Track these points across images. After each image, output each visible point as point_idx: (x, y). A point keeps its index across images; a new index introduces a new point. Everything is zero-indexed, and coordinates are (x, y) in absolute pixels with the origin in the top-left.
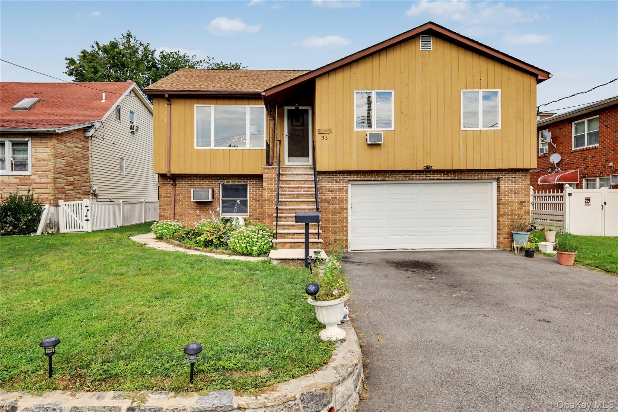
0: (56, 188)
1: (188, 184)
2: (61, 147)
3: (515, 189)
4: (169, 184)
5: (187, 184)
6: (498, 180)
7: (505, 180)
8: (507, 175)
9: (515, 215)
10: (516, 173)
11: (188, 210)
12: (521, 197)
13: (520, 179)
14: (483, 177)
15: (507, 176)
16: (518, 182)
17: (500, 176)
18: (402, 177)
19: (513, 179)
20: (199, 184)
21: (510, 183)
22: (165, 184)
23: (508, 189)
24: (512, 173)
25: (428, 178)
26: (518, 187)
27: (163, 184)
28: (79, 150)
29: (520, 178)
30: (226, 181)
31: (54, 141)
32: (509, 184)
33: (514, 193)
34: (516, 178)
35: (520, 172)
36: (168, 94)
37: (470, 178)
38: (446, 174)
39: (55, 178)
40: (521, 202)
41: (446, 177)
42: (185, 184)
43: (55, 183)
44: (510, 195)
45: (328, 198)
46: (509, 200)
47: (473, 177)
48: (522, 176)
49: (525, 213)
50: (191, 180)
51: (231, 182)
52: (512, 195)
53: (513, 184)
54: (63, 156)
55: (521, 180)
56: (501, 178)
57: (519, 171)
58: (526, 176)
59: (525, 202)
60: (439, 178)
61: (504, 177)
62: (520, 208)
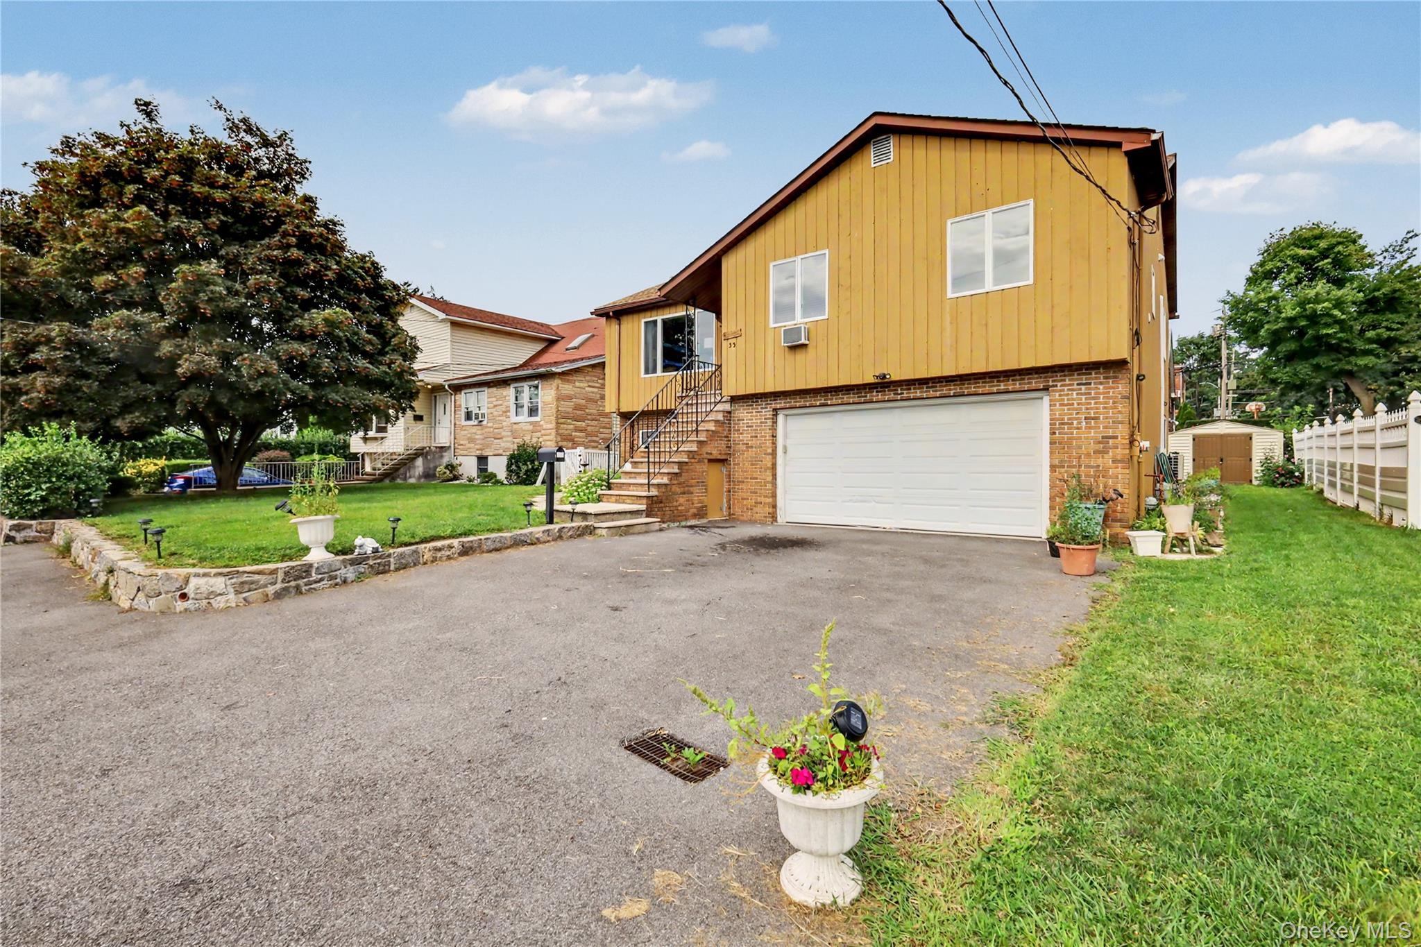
0: (558, 434)
2: (567, 388)
3: (1087, 409)
6: (1047, 391)
7: (1063, 390)
8: (1067, 379)
9: (1088, 466)
10: (1091, 374)
12: (1104, 428)
13: (1101, 387)
14: (1010, 388)
15: (1067, 382)
16: (1096, 393)
17: (1051, 384)
18: (852, 398)
19: (1083, 387)
21: (1075, 396)
23: (1069, 409)
24: (1079, 375)
25: (899, 397)
26: (1096, 403)
28: (596, 390)
29: (1101, 383)
31: (557, 382)
32: (1073, 399)
33: (1086, 418)
34: (1090, 384)
35: (1101, 370)
36: (612, 312)
37: (980, 391)
38: (932, 387)
39: (557, 423)
40: (1103, 437)
41: (932, 393)
43: (557, 429)
44: (1075, 422)
45: (745, 437)
46: (1072, 433)
47: (987, 389)
48: (1106, 378)
49: (1114, 462)
52: (1080, 423)
53: (1084, 397)
54: (570, 398)
55: (1104, 388)
56: (1053, 386)
57: (1099, 368)
58: (1115, 377)
59: (1116, 437)
60: (918, 395)
61: (1059, 384)
62: (1104, 452)
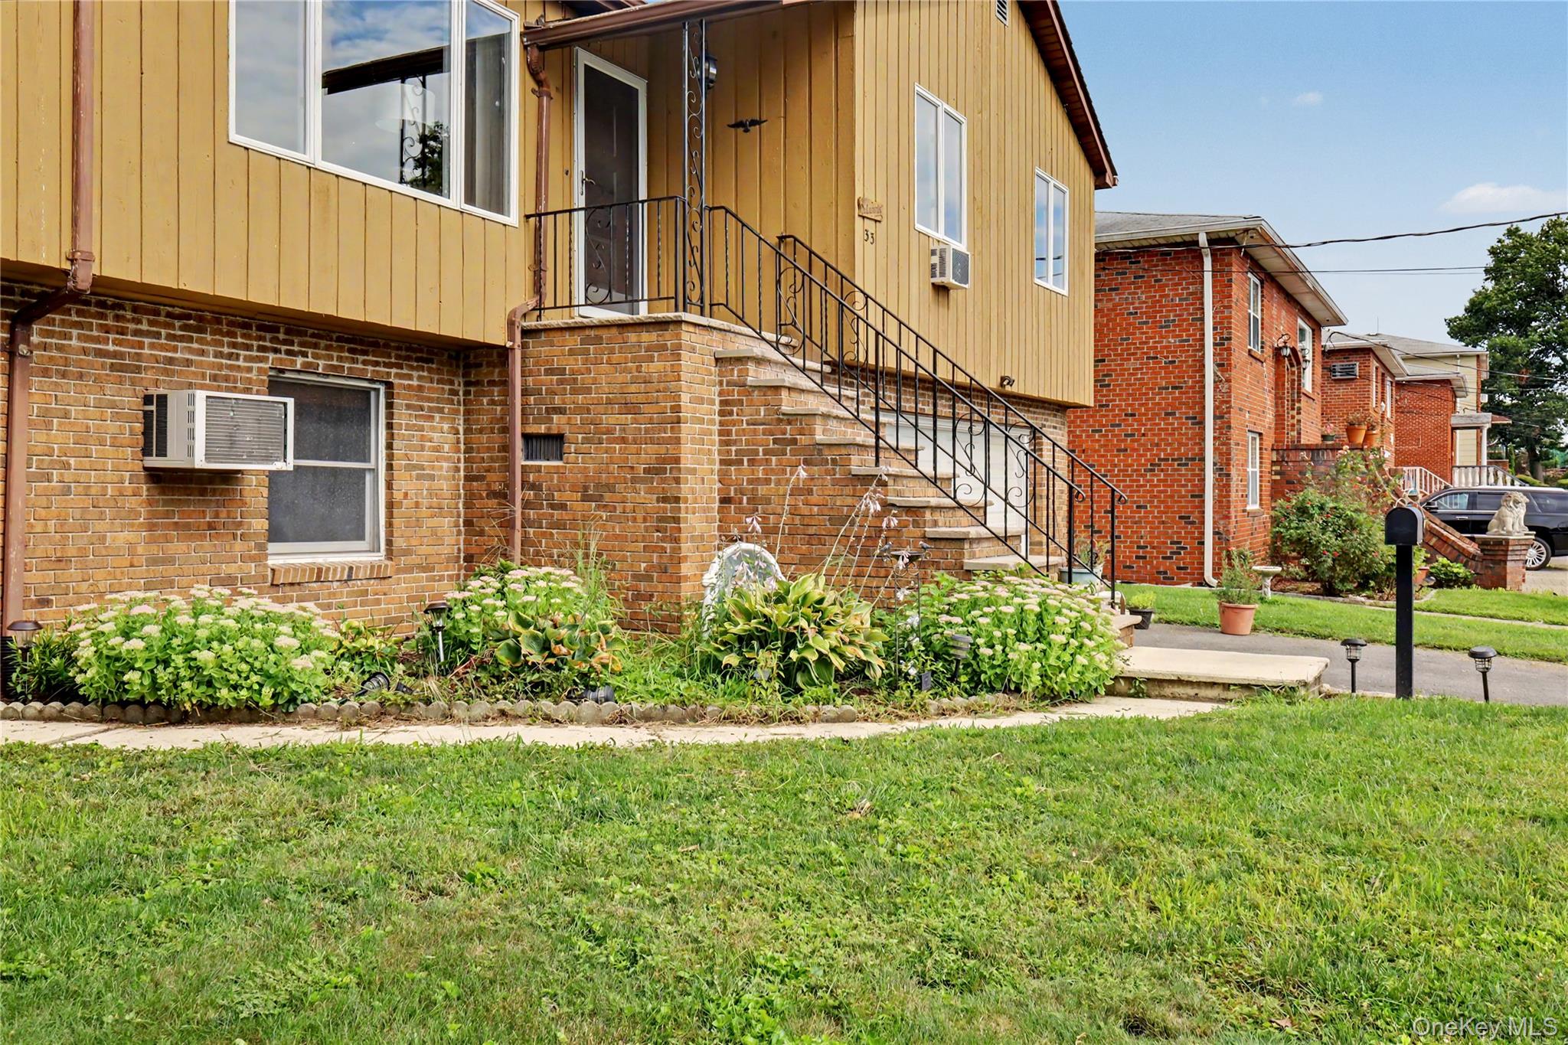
1: (106, 354)
5: (98, 354)
20: (170, 361)
30: (300, 361)
42: (86, 351)
50: (122, 332)
51: (319, 371)
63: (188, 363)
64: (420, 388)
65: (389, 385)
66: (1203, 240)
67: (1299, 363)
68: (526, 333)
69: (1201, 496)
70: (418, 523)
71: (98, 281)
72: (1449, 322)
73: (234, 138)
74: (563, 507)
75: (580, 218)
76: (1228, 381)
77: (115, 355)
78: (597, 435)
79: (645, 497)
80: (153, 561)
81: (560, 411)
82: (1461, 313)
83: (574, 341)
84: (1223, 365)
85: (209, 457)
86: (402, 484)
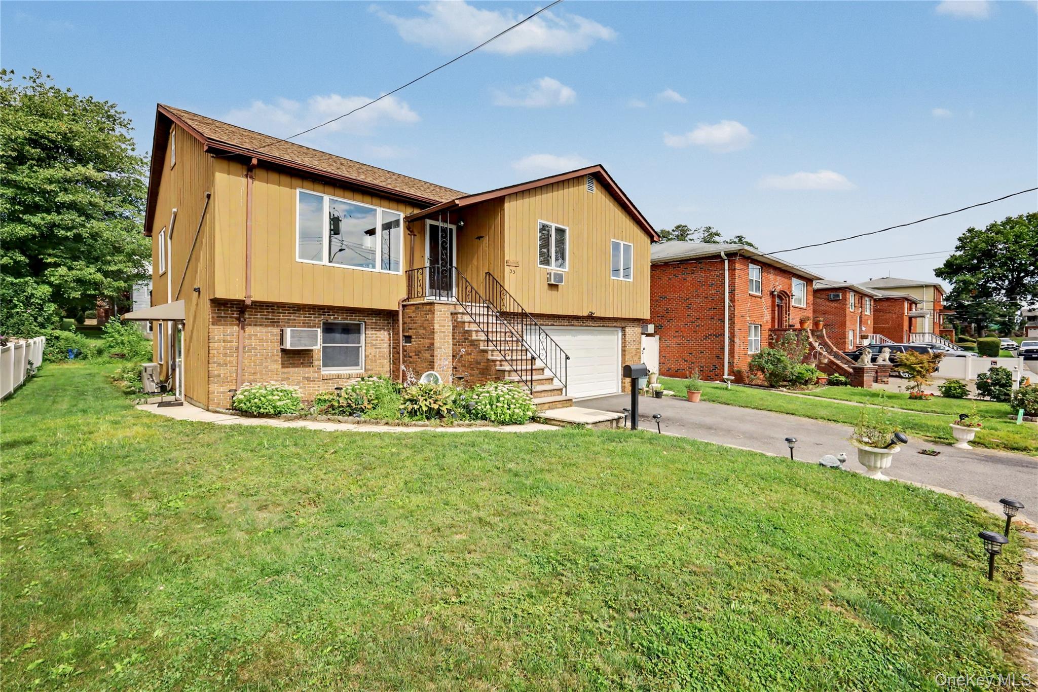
1: (269, 319)
4: (231, 317)
5: (266, 319)
6: (623, 329)
7: (629, 329)
10: (634, 323)
11: (267, 364)
12: (637, 345)
15: (630, 325)
16: (635, 330)
19: (633, 328)
20: (289, 319)
21: (631, 331)
22: (222, 317)
25: (584, 324)
26: (635, 335)
27: (218, 317)
29: (636, 327)
30: (332, 317)
33: (633, 341)
36: (258, 160)
40: (636, 349)
41: (595, 324)
42: (262, 318)
46: (631, 347)
48: (638, 325)
50: (274, 313)
51: (340, 319)
53: (633, 332)
56: (626, 326)
59: (639, 349)
60: (591, 324)
62: (636, 355)
63: (295, 320)
64: (376, 323)
65: (365, 322)
66: (723, 254)
67: (789, 297)
68: (404, 306)
69: (723, 348)
70: (375, 361)
71: (253, 302)
72: (935, 270)
73: (298, 260)
74: (411, 357)
75: (428, 269)
76: (734, 306)
77: (271, 319)
78: (418, 335)
79: (427, 355)
80: (283, 373)
81: (411, 329)
82: (942, 266)
83: (413, 308)
84: (732, 300)
85: (291, 345)
86: (369, 351)
